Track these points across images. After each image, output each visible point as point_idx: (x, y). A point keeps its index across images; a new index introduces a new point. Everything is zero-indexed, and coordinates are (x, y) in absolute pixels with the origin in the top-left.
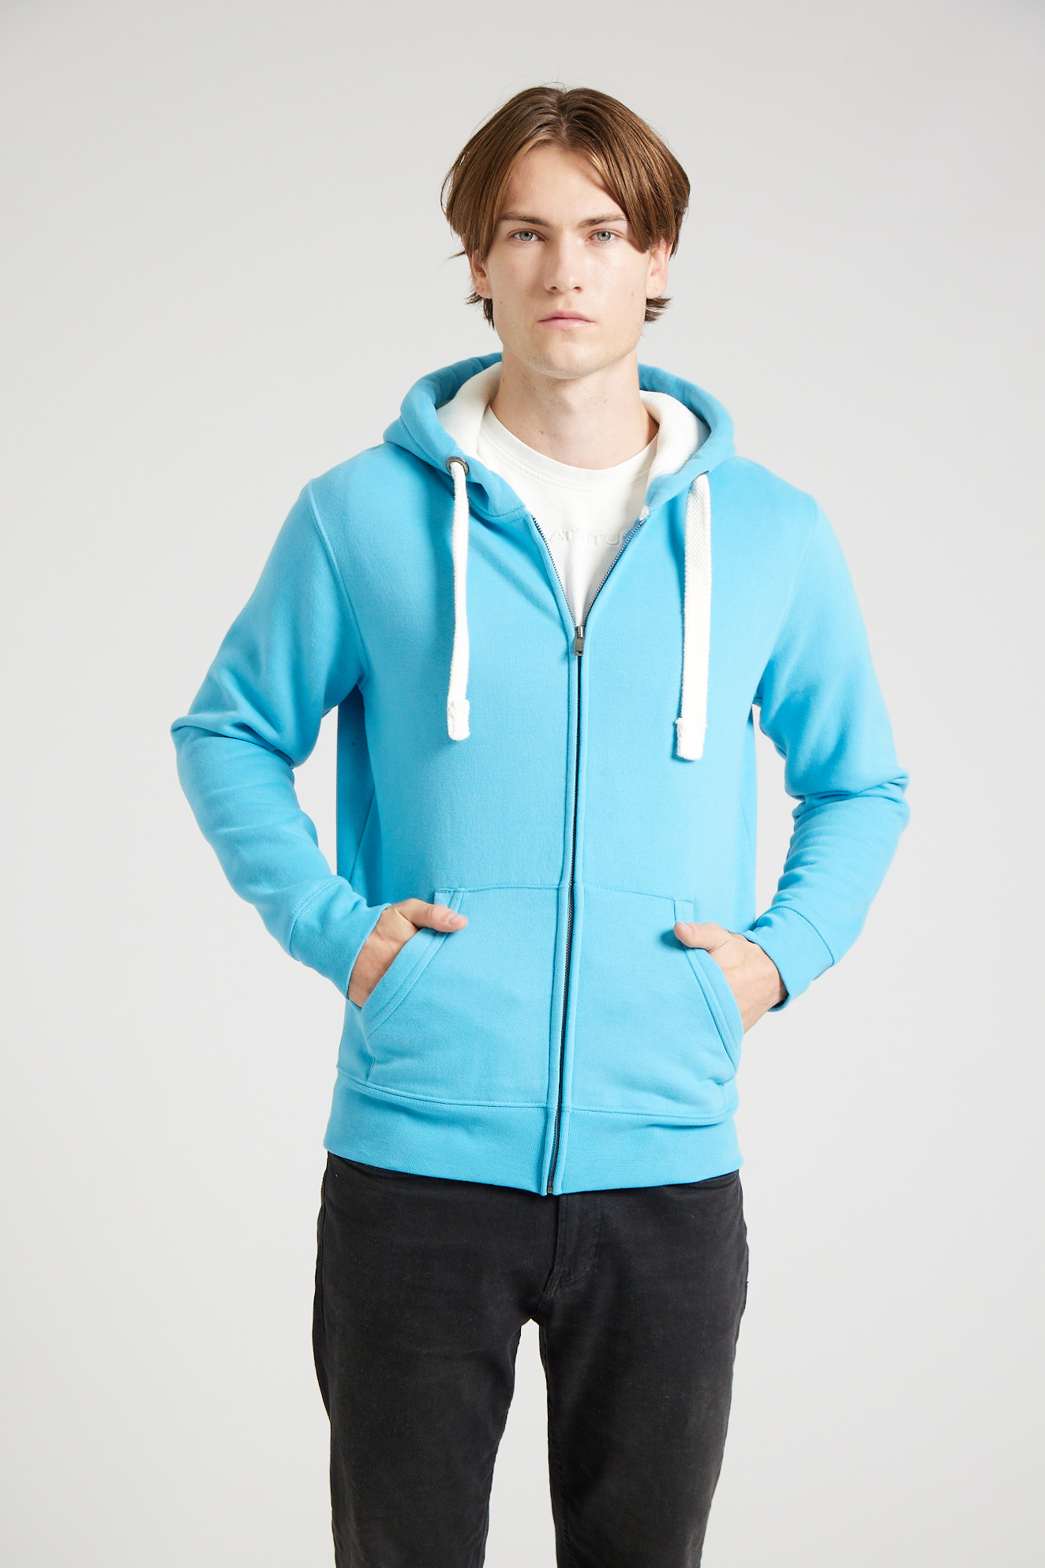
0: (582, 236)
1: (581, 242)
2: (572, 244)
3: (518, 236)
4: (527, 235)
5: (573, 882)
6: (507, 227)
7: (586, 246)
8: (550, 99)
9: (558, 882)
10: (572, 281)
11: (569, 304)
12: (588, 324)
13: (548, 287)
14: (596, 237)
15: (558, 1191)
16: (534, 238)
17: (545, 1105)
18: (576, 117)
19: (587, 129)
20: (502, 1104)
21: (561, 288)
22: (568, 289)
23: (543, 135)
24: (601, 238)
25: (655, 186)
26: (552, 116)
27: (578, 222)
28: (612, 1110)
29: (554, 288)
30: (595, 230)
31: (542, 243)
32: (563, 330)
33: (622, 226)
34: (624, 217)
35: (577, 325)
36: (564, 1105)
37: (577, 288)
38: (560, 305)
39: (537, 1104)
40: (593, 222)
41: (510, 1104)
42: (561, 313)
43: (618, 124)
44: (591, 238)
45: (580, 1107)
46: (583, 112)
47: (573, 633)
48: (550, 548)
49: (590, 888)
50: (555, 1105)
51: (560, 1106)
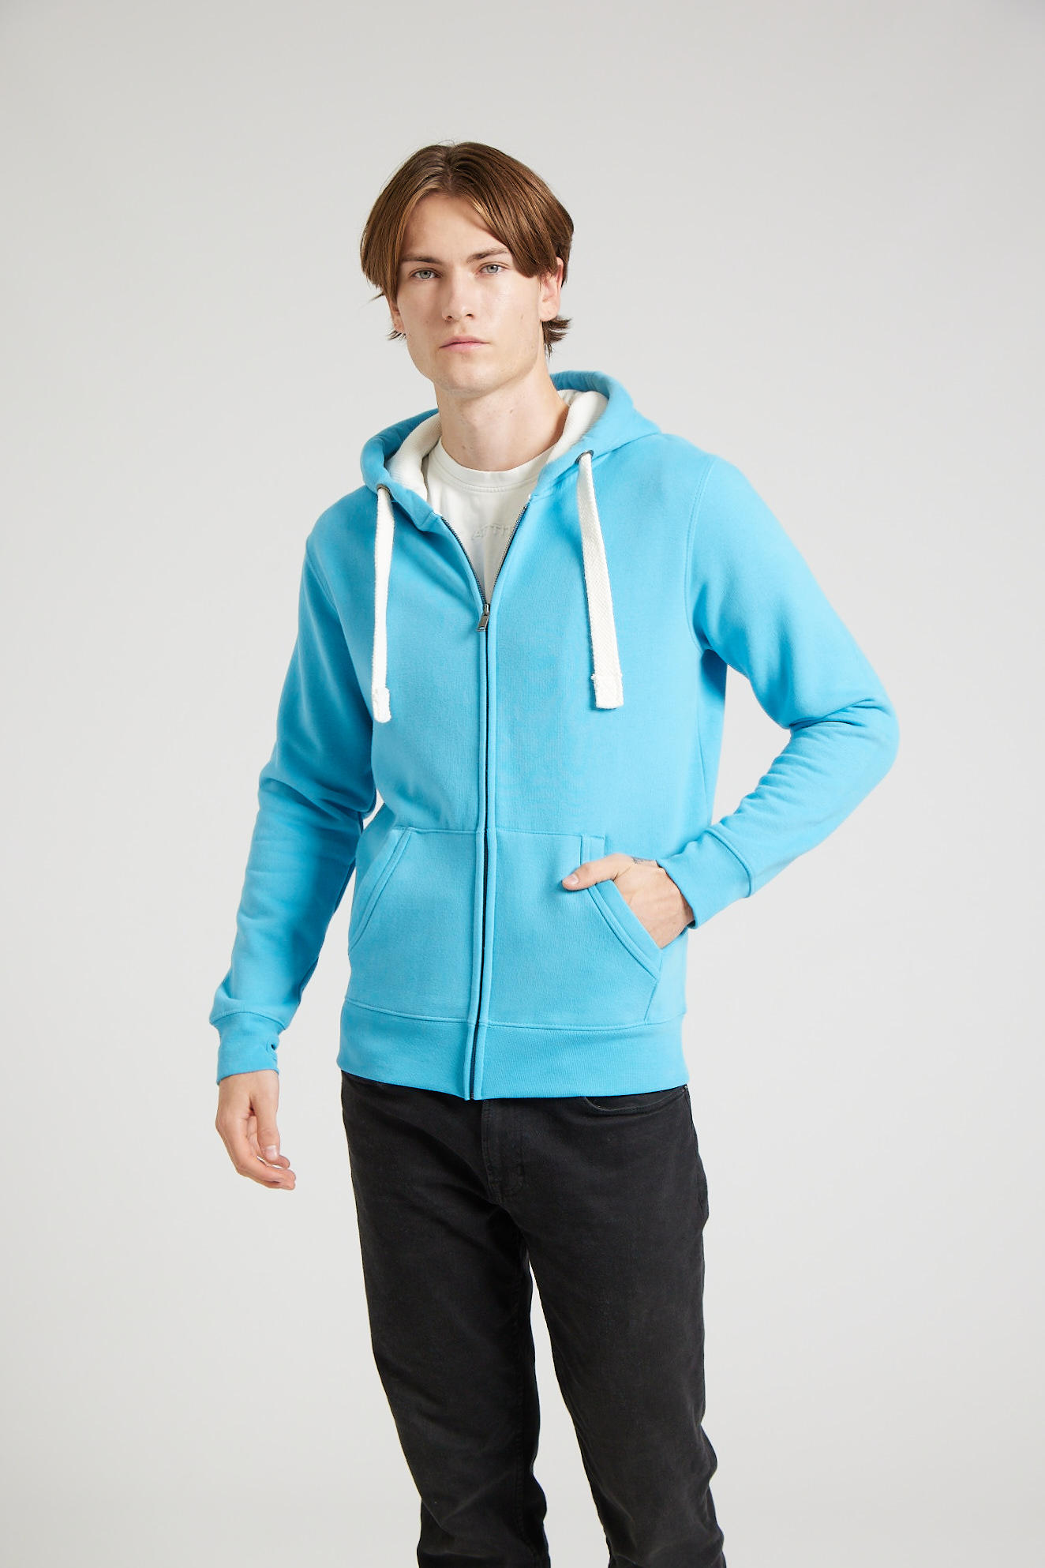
0: (473, 270)
1: (471, 275)
2: (463, 277)
3: (418, 275)
4: (426, 273)
5: (488, 827)
6: (408, 267)
7: (476, 279)
8: (439, 155)
9: (474, 829)
10: (466, 310)
11: (464, 330)
12: (483, 345)
13: (445, 317)
14: (485, 270)
15: (478, 1096)
16: (432, 276)
17: (465, 1020)
18: (460, 167)
19: (467, 176)
20: (433, 1018)
21: (455, 317)
22: (461, 317)
23: (431, 185)
24: (491, 271)
25: (532, 223)
26: (441, 169)
27: (465, 259)
29: (450, 317)
30: (484, 265)
31: (437, 279)
32: (461, 353)
33: (507, 258)
34: (507, 250)
35: (473, 347)
36: (481, 1021)
37: (470, 315)
38: (456, 332)
39: (458, 1019)
40: (480, 256)
41: (440, 1019)
42: (457, 339)
43: (497, 170)
44: (481, 271)
45: (497, 1023)
46: (466, 162)
47: (482, 612)
48: (463, 544)
49: (502, 832)
50: (474, 1022)
51: (478, 1022)
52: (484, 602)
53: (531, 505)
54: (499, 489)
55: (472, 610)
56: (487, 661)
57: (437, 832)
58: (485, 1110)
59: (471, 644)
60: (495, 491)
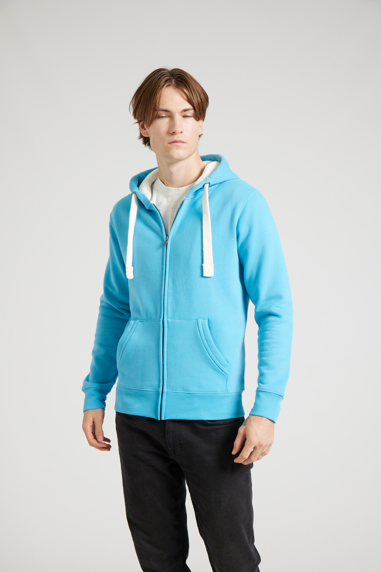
0: (181, 116)
1: (181, 118)
2: (178, 118)
5: (163, 318)
8: (166, 72)
9: (159, 319)
10: (180, 130)
11: (178, 137)
12: (183, 144)
13: (172, 132)
15: (163, 419)
17: (158, 390)
20: (147, 390)
21: (176, 132)
27: (180, 112)
28: (180, 392)
29: (174, 133)
31: (170, 119)
32: (177, 146)
35: (180, 144)
36: (163, 390)
37: (181, 132)
38: (175, 138)
39: (155, 390)
40: (185, 110)
41: (149, 390)
42: (176, 140)
44: (184, 116)
45: (170, 391)
47: (165, 239)
48: (161, 215)
49: (169, 320)
50: (161, 390)
51: (162, 391)
52: (167, 235)
53: (185, 201)
54: (177, 194)
55: (162, 238)
56: (166, 257)
57: (147, 321)
58: (167, 423)
59: (161, 251)
60: (175, 195)
